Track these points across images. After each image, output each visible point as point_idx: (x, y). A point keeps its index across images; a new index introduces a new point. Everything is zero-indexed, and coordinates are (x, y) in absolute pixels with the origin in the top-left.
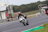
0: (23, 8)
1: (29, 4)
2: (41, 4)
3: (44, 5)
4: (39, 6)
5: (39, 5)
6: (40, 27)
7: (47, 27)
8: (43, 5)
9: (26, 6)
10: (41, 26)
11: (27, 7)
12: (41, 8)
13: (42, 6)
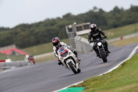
0: (23, 33)
1: (40, 23)
2: (75, 23)
3: (84, 26)
4: (68, 28)
5: (68, 25)
6: (71, 89)
7: (91, 89)
8: (81, 25)
9: (32, 29)
10: (74, 86)
11: (33, 31)
12: (75, 35)
13: (77, 28)
